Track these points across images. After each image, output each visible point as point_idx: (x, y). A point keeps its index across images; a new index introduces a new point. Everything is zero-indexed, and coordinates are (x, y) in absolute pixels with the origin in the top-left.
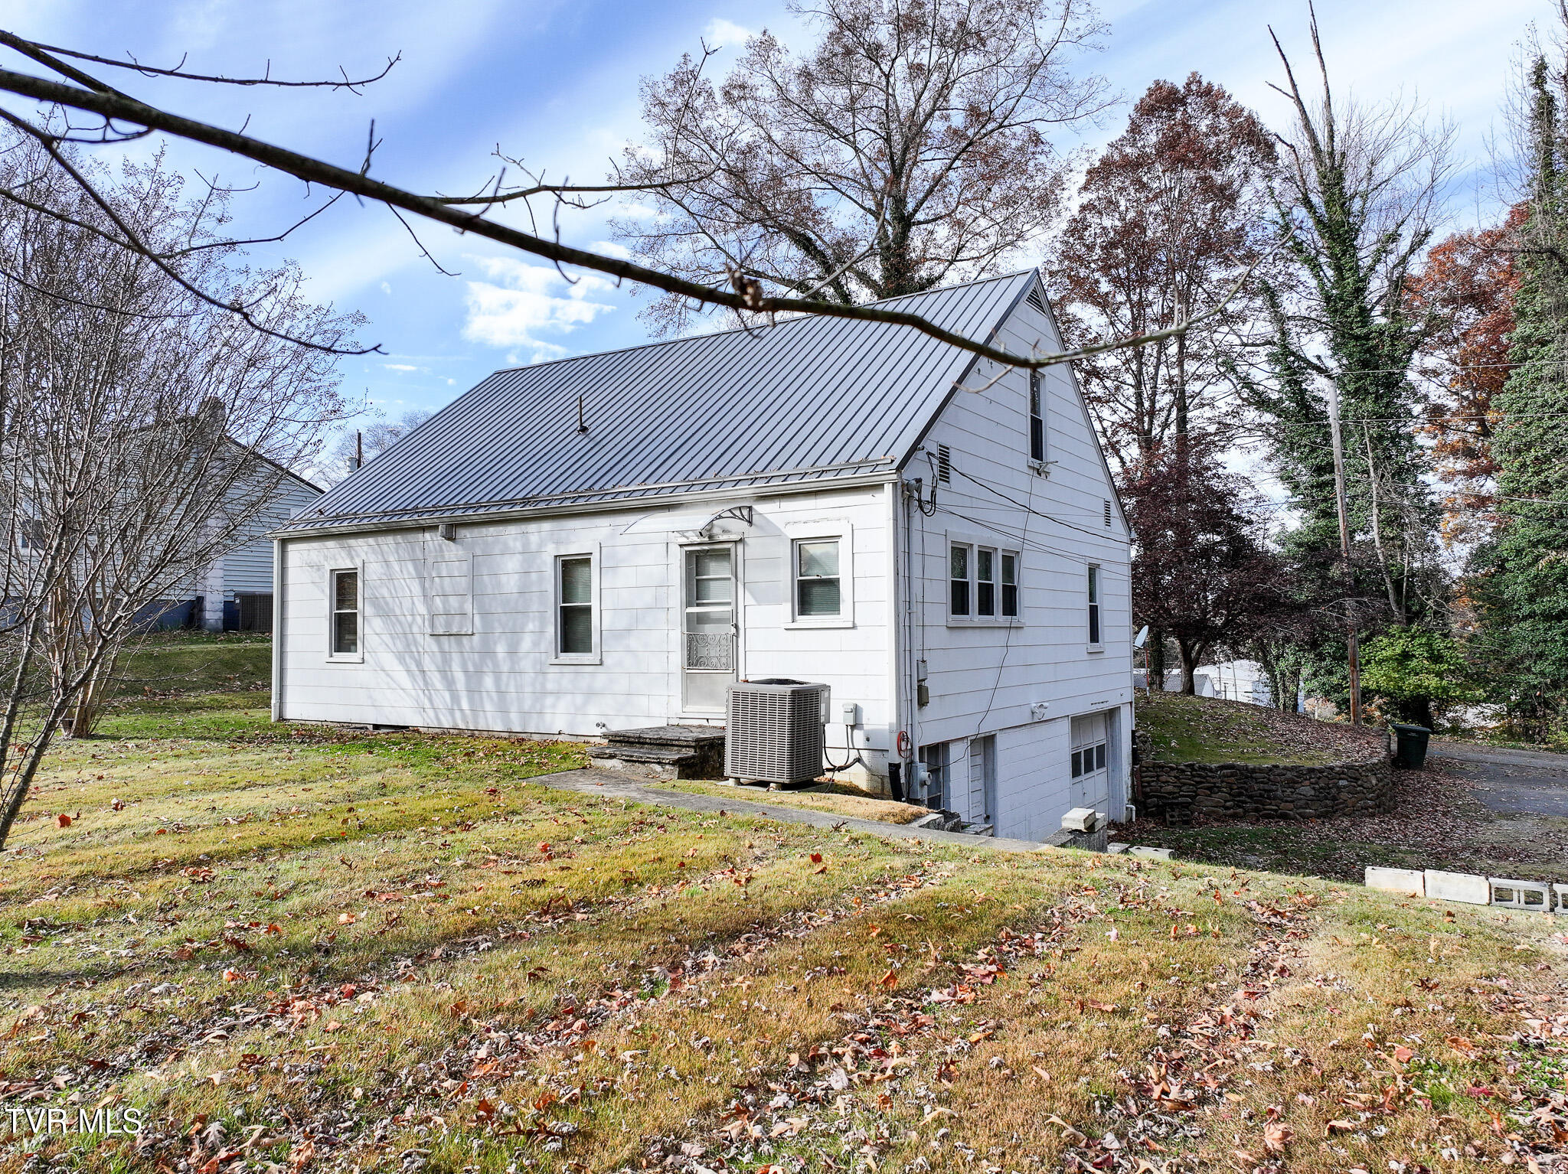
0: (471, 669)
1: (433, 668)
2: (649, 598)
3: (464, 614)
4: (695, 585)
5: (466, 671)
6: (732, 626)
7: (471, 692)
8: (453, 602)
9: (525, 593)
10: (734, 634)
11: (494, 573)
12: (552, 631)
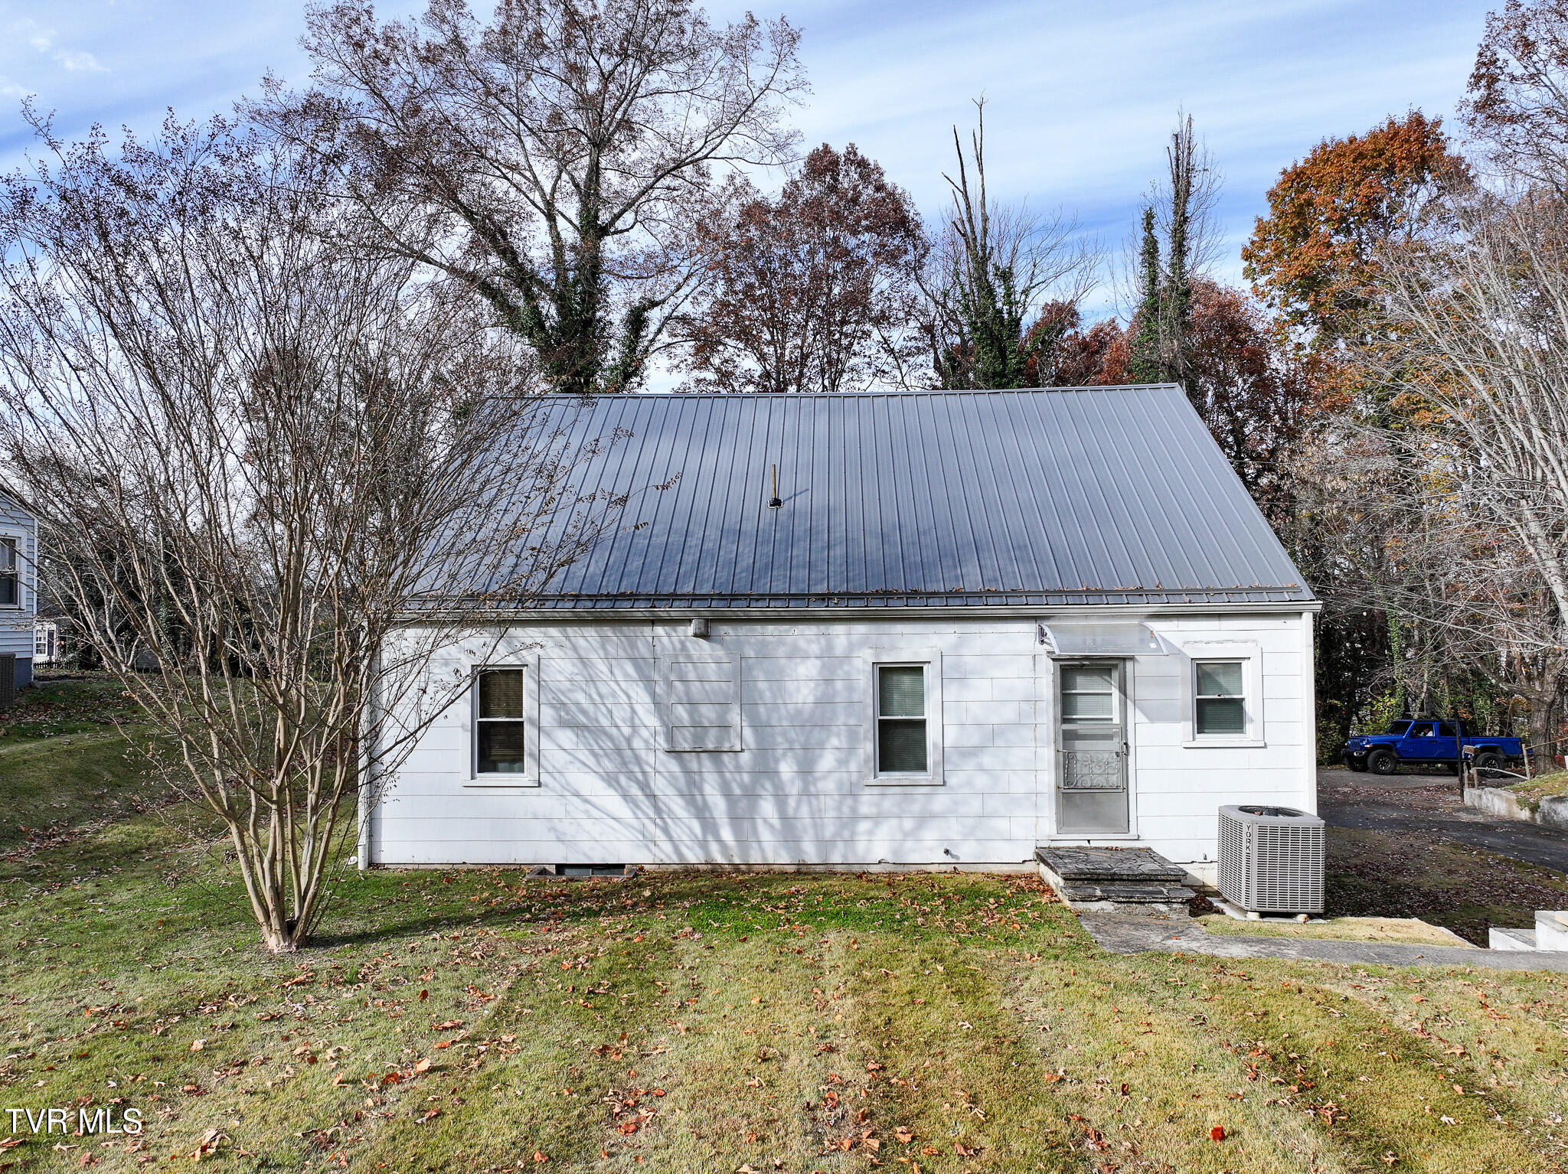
0: (737, 791)
1: (670, 791)
2: (1009, 713)
3: (725, 727)
4: (1066, 703)
5: (727, 794)
6: (1115, 745)
7: (735, 819)
8: (708, 713)
9: (825, 702)
10: (1124, 753)
11: (777, 681)
12: (868, 748)
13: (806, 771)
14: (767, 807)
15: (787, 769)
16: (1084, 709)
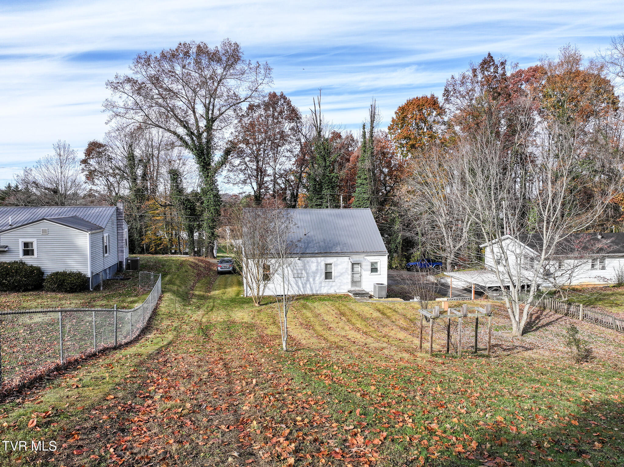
0: (304, 283)
1: (293, 283)
2: (344, 271)
3: (302, 274)
4: (353, 269)
5: (302, 284)
6: (359, 275)
7: (303, 287)
8: (299, 271)
9: (317, 270)
10: (361, 276)
11: (310, 266)
12: (324, 276)
13: (314, 280)
14: (308, 286)
15: (311, 280)
16: (355, 269)
